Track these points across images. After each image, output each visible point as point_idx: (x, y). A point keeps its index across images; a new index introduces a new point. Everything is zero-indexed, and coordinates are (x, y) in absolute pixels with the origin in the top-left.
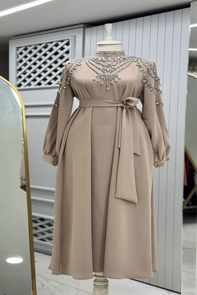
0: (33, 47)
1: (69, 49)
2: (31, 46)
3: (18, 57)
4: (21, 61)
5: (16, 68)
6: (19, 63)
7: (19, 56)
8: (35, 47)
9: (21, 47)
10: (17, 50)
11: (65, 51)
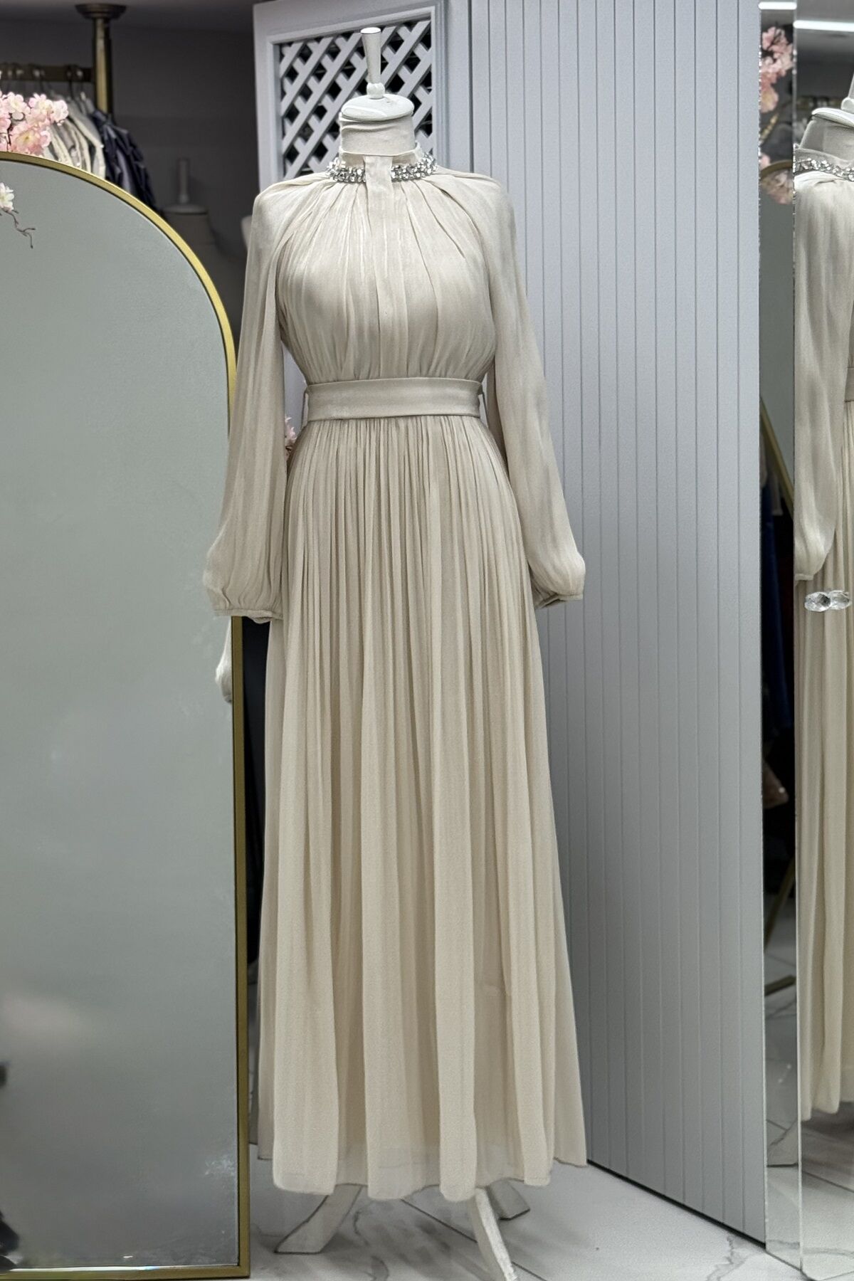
0: (325, 43)
1: (430, 67)
2: (318, 39)
3: (283, 94)
4: (292, 113)
5: (279, 145)
6: (287, 123)
7: (287, 82)
8: (333, 43)
9: (290, 44)
10: (278, 56)
11: (420, 71)
